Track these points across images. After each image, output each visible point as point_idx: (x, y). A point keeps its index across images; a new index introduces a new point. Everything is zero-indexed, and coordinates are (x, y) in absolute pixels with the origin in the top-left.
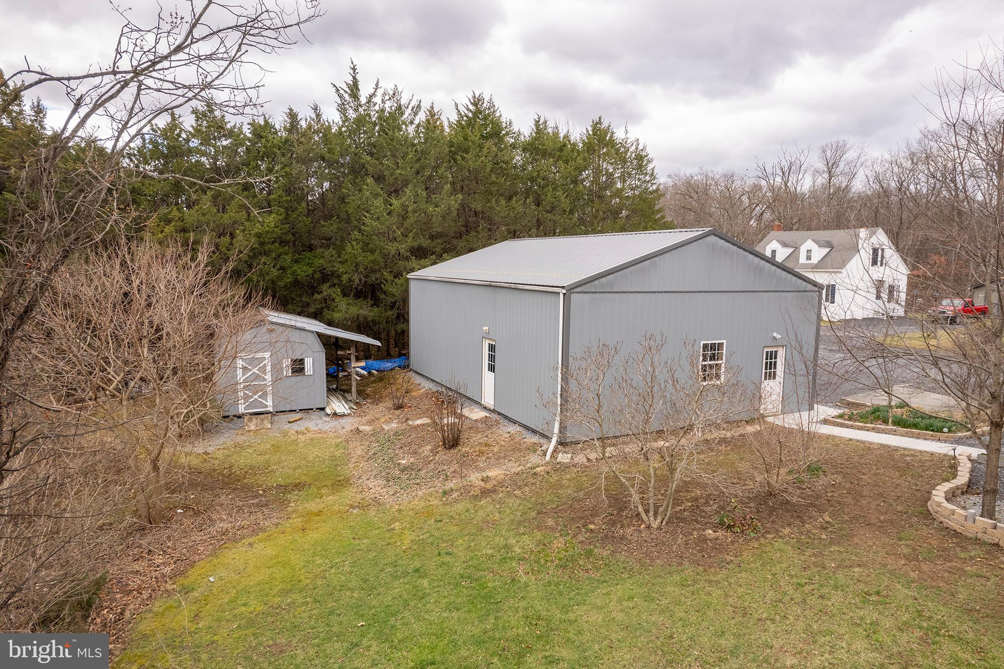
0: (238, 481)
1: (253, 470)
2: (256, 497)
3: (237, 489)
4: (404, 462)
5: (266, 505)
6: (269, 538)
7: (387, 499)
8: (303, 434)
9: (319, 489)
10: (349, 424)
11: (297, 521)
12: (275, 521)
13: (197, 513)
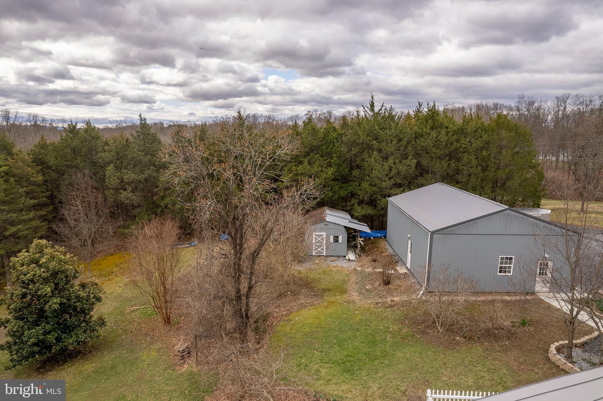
0: (309, 284)
1: (315, 280)
2: (314, 292)
3: (308, 287)
4: (367, 287)
5: (317, 296)
6: (315, 308)
7: (358, 302)
8: (335, 267)
9: (336, 292)
10: (353, 265)
11: (325, 304)
12: (318, 302)
13: (295, 295)
